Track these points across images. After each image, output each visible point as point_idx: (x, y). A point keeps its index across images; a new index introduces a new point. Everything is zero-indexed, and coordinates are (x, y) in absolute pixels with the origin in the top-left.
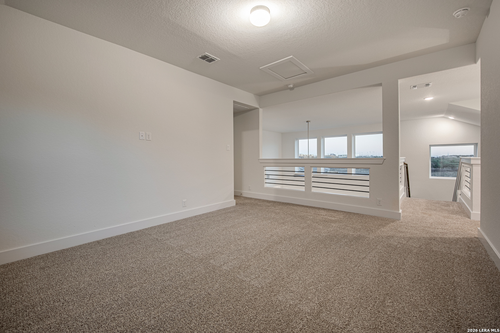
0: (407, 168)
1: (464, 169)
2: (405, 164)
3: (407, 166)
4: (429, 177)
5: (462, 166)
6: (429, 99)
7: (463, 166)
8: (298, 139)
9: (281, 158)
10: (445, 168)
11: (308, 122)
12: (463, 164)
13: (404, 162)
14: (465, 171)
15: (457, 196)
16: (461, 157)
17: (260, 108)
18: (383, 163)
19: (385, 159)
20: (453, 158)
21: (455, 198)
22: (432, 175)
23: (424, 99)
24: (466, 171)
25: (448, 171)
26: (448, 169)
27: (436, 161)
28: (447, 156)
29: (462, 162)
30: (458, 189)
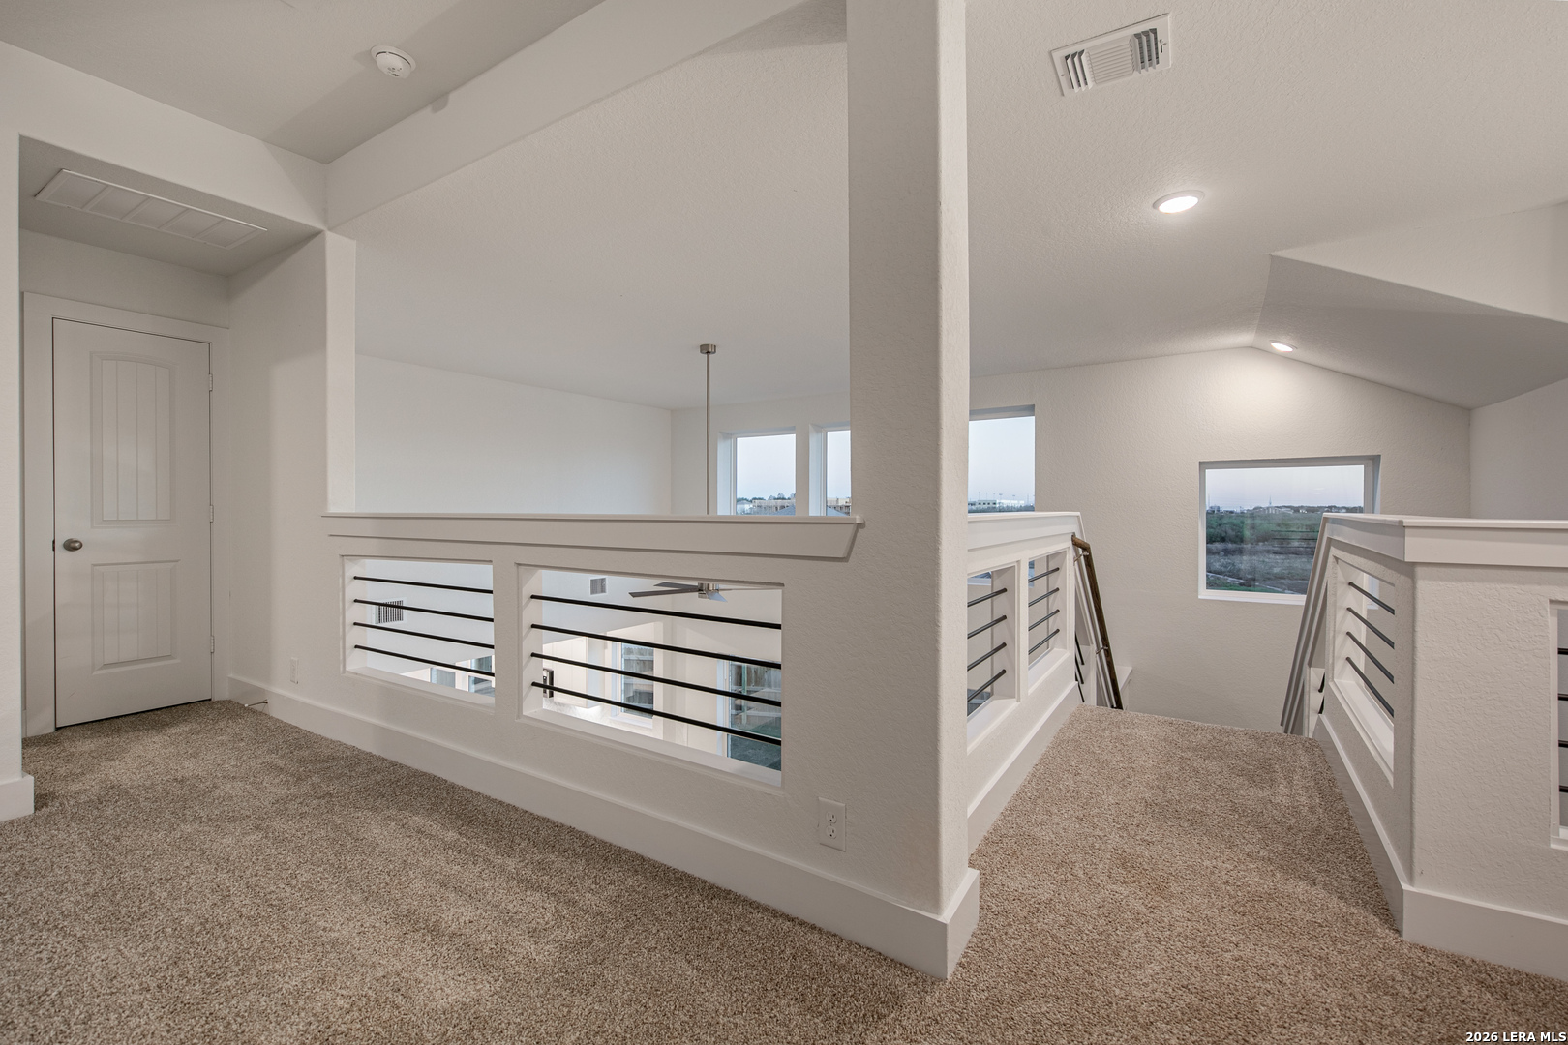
0: (1088, 560)
1: (1340, 577)
2: (1076, 544)
3: (1086, 553)
4: (1197, 591)
5: (1331, 560)
6: (1179, 205)
7: (1336, 559)
8: (730, 436)
9: (666, 514)
10: (1261, 544)
11: (707, 350)
12: (1334, 551)
13: (1073, 536)
14: (1346, 586)
15: (1306, 697)
16: (1325, 514)
17: (330, 230)
18: (849, 554)
19: (860, 526)
20: (1284, 513)
21: (1293, 716)
22: (1211, 585)
23: (1155, 205)
24: (1351, 584)
25: (1268, 552)
26: (1270, 548)
27: (1236, 521)
28: (1268, 508)
29: (1330, 540)
30: (1310, 665)
